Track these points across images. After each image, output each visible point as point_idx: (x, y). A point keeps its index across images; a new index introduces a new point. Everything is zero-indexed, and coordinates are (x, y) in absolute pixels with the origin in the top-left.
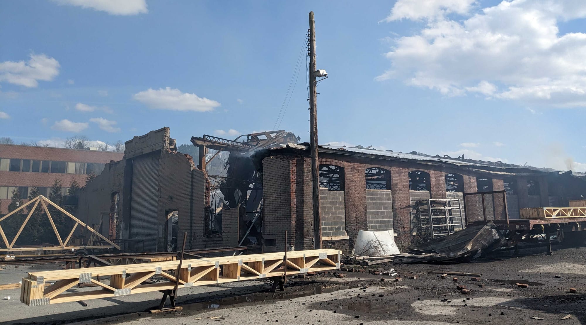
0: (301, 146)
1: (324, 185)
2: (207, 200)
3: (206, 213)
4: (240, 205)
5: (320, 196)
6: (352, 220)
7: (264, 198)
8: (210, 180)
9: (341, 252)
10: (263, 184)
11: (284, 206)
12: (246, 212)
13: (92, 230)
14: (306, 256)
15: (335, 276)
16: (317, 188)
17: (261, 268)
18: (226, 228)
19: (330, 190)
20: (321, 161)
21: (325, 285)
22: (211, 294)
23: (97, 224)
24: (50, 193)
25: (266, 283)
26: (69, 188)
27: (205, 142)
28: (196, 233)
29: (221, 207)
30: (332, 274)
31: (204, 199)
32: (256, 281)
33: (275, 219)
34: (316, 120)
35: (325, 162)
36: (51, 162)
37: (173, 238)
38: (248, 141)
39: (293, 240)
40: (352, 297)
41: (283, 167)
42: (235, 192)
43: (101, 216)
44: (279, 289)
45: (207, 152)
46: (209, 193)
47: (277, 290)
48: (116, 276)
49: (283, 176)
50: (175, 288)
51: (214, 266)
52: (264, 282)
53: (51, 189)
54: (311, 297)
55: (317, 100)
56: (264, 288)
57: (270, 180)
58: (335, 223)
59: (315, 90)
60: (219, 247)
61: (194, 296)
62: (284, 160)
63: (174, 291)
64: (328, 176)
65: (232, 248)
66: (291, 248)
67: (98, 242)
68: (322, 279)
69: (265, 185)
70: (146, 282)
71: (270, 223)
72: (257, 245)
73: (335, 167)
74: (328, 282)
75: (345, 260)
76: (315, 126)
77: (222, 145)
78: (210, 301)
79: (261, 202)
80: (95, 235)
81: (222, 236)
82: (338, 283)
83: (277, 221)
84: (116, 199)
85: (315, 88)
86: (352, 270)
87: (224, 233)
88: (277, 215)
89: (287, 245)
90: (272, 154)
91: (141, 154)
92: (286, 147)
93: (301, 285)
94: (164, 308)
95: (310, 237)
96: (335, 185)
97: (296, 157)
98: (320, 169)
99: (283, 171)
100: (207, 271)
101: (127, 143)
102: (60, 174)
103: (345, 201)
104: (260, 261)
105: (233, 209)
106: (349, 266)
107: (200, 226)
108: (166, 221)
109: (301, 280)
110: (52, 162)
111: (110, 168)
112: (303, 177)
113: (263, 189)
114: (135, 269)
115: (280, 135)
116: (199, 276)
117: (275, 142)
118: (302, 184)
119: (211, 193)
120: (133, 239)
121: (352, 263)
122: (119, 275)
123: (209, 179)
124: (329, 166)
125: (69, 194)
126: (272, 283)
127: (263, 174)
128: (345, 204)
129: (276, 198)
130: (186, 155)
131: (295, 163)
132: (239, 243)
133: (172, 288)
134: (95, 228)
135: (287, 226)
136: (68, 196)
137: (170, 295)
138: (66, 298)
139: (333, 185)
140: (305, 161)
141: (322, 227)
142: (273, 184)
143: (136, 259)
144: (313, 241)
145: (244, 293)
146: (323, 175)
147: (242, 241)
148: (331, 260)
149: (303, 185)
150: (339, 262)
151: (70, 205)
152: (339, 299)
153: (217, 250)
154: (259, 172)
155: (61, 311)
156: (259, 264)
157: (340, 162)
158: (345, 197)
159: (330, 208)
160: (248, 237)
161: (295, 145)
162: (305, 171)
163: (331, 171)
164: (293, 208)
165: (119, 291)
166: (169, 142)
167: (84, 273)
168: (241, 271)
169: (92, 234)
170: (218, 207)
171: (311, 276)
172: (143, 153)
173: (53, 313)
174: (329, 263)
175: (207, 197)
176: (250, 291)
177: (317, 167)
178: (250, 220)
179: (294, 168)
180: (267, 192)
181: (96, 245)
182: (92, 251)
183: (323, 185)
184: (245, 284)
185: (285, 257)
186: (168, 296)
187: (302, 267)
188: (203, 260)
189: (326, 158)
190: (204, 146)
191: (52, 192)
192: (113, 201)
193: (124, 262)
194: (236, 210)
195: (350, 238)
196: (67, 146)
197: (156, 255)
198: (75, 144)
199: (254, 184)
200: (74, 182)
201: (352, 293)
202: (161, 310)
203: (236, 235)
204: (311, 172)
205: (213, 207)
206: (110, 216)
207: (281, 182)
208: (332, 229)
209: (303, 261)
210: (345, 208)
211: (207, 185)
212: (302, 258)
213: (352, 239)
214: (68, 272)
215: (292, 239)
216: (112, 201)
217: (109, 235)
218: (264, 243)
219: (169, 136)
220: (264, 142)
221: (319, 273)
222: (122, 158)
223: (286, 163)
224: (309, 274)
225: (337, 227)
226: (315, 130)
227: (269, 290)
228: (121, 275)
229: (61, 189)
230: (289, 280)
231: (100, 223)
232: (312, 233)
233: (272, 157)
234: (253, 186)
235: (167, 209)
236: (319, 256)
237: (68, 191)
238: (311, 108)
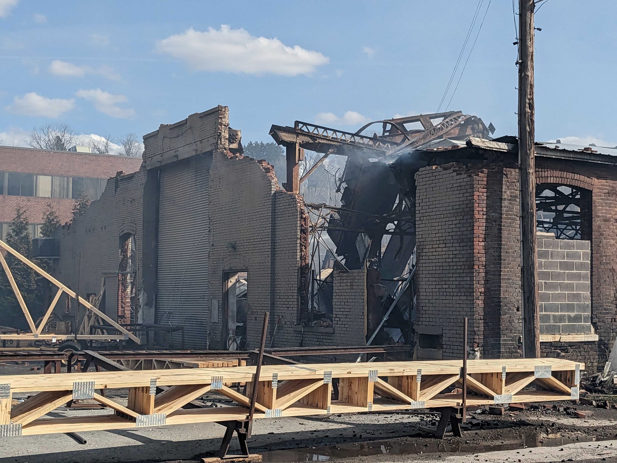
0: (498, 145)
1: (545, 228)
2: (303, 254)
3: (301, 277)
4: (368, 264)
5: (536, 249)
6: (605, 302)
7: (419, 251)
8: (308, 213)
9: (582, 366)
10: (417, 223)
11: (461, 269)
12: (381, 280)
13: (88, 305)
14: (507, 371)
15: (568, 414)
16: (532, 232)
17: (414, 389)
18: (341, 310)
19: (558, 237)
20: (540, 175)
21: (547, 431)
22: (316, 434)
23: (95, 294)
24: (9, 234)
25: (423, 420)
26: (42, 224)
27: (297, 136)
28: (282, 316)
29: (329, 267)
30: (561, 409)
31: (298, 251)
32: (403, 416)
33: (441, 294)
34: (532, 86)
35: (549, 178)
36: (7, 175)
37: (239, 324)
38: (383, 134)
39: (479, 339)
40: (604, 457)
41: (459, 188)
42: (359, 238)
43: (103, 279)
44: (452, 433)
45: (303, 156)
46: (306, 239)
47: (447, 433)
48: (137, 390)
49: (458, 207)
50: (247, 418)
51: (323, 379)
52: (419, 418)
53: (11, 226)
54: (518, 453)
55: (534, 44)
56: (419, 430)
57: (431, 214)
58: (570, 308)
59: (532, 21)
60: (329, 345)
61: (283, 436)
62: (461, 174)
63: (247, 424)
64: (553, 208)
65: (355, 349)
66: (473, 354)
67: (99, 328)
68: (540, 419)
69: (421, 226)
70: (192, 404)
71: (431, 301)
72: (404, 344)
73: (571, 189)
74: (553, 425)
75: (590, 384)
76: (529, 99)
77: (332, 143)
78: (314, 448)
79: (413, 259)
80: (93, 314)
81: (333, 325)
82: (574, 428)
83: (444, 298)
84: (130, 246)
85: (531, 16)
86: (605, 404)
87: (338, 319)
88: (444, 286)
89: (467, 348)
90: (435, 160)
91: (175, 160)
92: (466, 146)
93: (497, 428)
94: (227, 454)
95: (515, 333)
96: (569, 228)
97: (487, 167)
98: (537, 195)
99: (458, 196)
100: (309, 388)
101: (147, 139)
102: (24, 198)
103: (592, 261)
104: (413, 376)
105: (356, 271)
106: (597, 397)
107: (290, 303)
108: (224, 291)
109: (495, 418)
110: (11, 174)
111: (117, 187)
112: (501, 210)
113: (417, 233)
114: (173, 378)
115: (451, 120)
116: (294, 397)
117: (441, 137)
118: (499, 225)
119: (311, 240)
120: (163, 324)
121: (605, 390)
122: (143, 388)
123: (306, 211)
124: (558, 188)
125: (42, 236)
126: (437, 421)
127: (417, 202)
128: (592, 268)
129: (444, 253)
130: (260, 162)
131: (485, 179)
132: (368, 338)
133: (242, 417)
134: (92, 302)
135: (465, 309)
136: (41, 240)
137: (238, 431)
138: (49, 426)
139: (565, 229)
140: (506, 175)
141: (539, 313)
142: (437, 224)
143: (171, 362)
144: (520, 342)
145: (381, 436)
146: (544, 206)
147: (374, 336)
148: (560, 381)
149: (501, 226)
150: (578, 386)
151: (45, 257)
152: (578, 459)
153: (325, 351)
154: (406, 199)
155: (40, 450)
156: (409, 380)
157: (582, 178)
158: (592, 254)
159: (558, 276)
160: (385, 329)
161: (484, 142)
162: (506, 197)
163: (561, 198)
164: (480, 274)
165: (145, 419)
166: (227, 136)
167: (80, 381)
168: (375, 393)
169: (87, 313)
170: (324, 268)
171: (515, 412)
172: (179, 159)
173: (26, 453)
174: (556, 388)
175: (304, 248)
176: (392, 432)
177: (531, 188)
178: (389, 295)
179: (481, 190)
180: (424, 240)
181: (95, 334)
182: (89, 345)
183: (543, 227)
184: (381, 420)
185: (463, 370)
186: (235, 434)
187: (499, 391)
188: (300, 368)
189: (553, 169)
190: (297, 144)
191: (11, 231)
192: (125, 251)
193: (149, 366)
194: (362, 274)
195: (600, 340)
196: (35, 144)
197: (208, 355)
198: (49, 140)
199: (396, 222)
200: (50, 214)
201: (606, 449)
202: (222, 459)
203: (362, 323)
204: (518, 200)
205: (315, 267)
206: (119, 281)
207: (454, 219)
208: (561, 319)
209: (501, 380)
210: (592, 275)
211: (303, 223)
212: (498, 375)
213: (606, 341)
214: (51, 379)
215: (477, 337)
216: (122, 251)
217: (119, 316)
218: (418, 342)
219: (228, 125)
220: (417, 137)
221: (533, 407)
222: (139, 168)
223: (465, 180)
224: (512, 408)
225: (572, 314)
226: (530, 109)
227: (430, 433)
228: (147, 389)
229: (27, 227)
230: (471, 417)
231: (102, 293)
232: (519, 325)
233: (436, 168)
234: (394, 227)
235: (227, 268)
236: (535, 373)
237: (40, 230)
238: (520, 61)
